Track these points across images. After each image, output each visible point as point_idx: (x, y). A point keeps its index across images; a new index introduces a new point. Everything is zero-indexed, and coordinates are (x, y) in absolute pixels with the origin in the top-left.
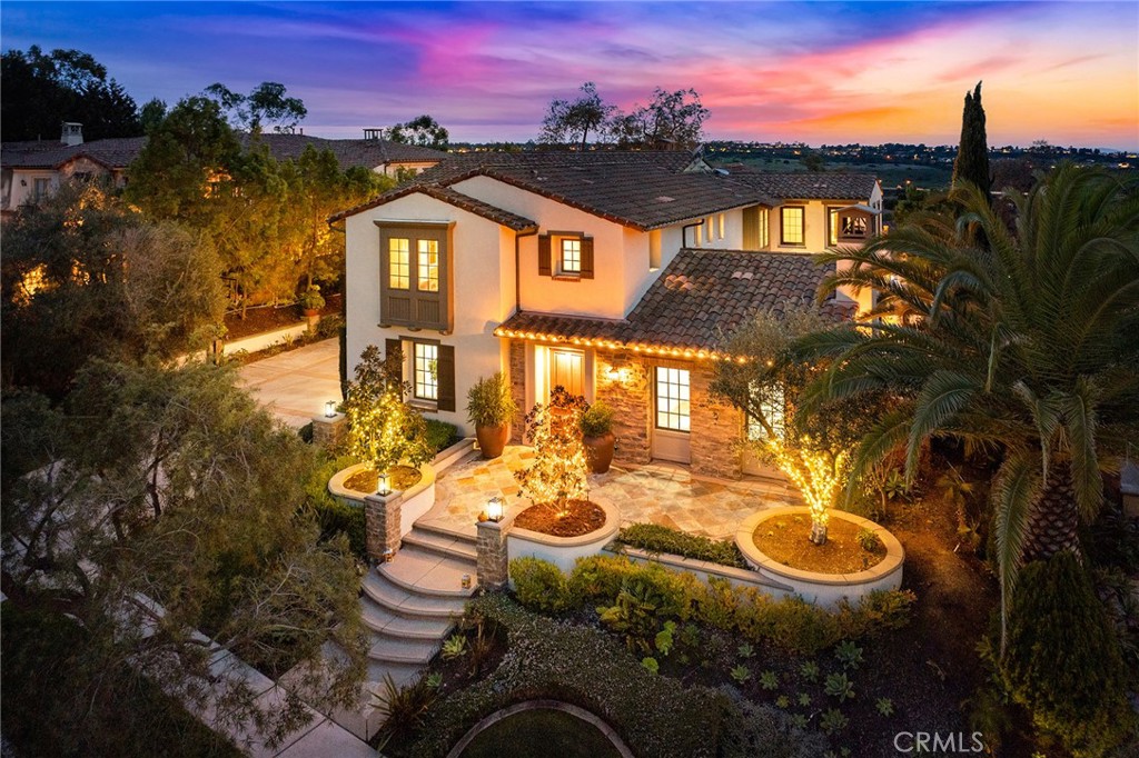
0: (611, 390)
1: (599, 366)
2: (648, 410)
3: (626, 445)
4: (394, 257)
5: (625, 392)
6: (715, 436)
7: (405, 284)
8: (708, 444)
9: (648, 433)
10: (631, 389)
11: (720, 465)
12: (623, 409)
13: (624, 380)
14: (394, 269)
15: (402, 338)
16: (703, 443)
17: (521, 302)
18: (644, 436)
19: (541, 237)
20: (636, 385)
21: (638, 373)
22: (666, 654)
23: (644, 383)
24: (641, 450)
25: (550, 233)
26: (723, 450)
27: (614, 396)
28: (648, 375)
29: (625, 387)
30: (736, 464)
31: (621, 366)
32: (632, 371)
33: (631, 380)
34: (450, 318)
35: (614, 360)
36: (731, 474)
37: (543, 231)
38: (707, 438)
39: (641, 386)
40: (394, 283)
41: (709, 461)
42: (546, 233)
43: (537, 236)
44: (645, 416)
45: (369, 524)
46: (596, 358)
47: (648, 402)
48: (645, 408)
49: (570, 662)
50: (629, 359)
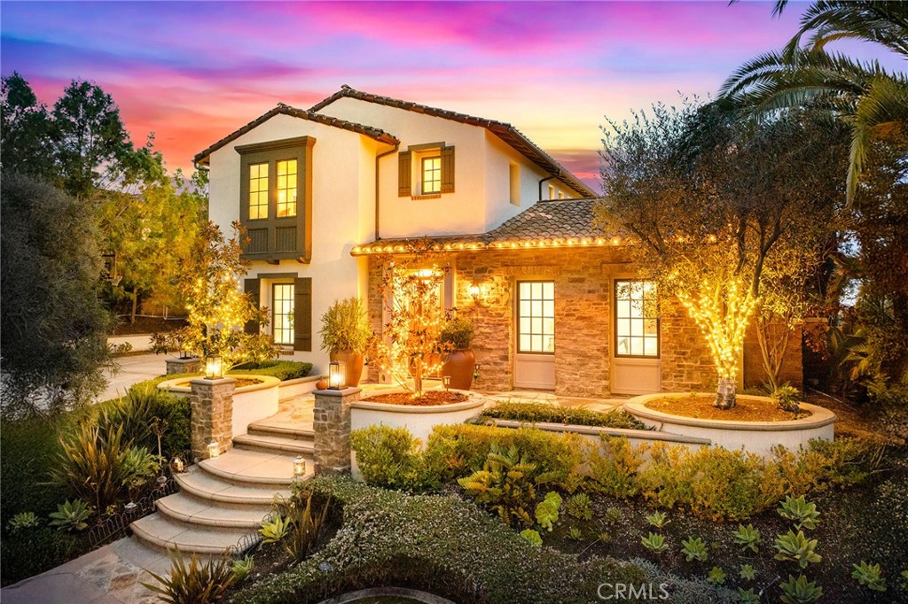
0: (472, 310)
1: (459, 285)
2: (510, 328)
3: (486, 371)
4: (254, 185)
5: (486, 311)
6: (583, 349)
7: (264, 214)
8: (574, 359)
9: (510, 355)
10: (492, 306)
11: (587, 382)
12: (483, 330)
13: (485, 297)
14: (253, 199)
15: (261, 276)
16: (570, 359)
17: (380, 230)
18: (505, 358)
19: (401, 154)
20: (497, 301)
21: (500, 287)
22: (550, 530)
23: (506, 297)
24: (503, 375)
25: (411, 148)
26: (591, 365)
27: (475, 317)
28: (511, 290)
29: (486, 304)
30: (605, 379)
31: (483, 281)
32: (493, 285)
33: (493, 297)
34: (307, 244)
35: (474, 274)
36: (599, 391)
37: (403, 148)
38: (574, 353)
39: (503, 302)
40: (253, 215)
41: (575, 380)
42: (406, 150)
43: (397, 153)
44: (507, 336)
45: (194, 414)
46: (456, 276)
47: (510, 321)
48: (507, 325)
49: (424, 531)
50: (490, 272)
